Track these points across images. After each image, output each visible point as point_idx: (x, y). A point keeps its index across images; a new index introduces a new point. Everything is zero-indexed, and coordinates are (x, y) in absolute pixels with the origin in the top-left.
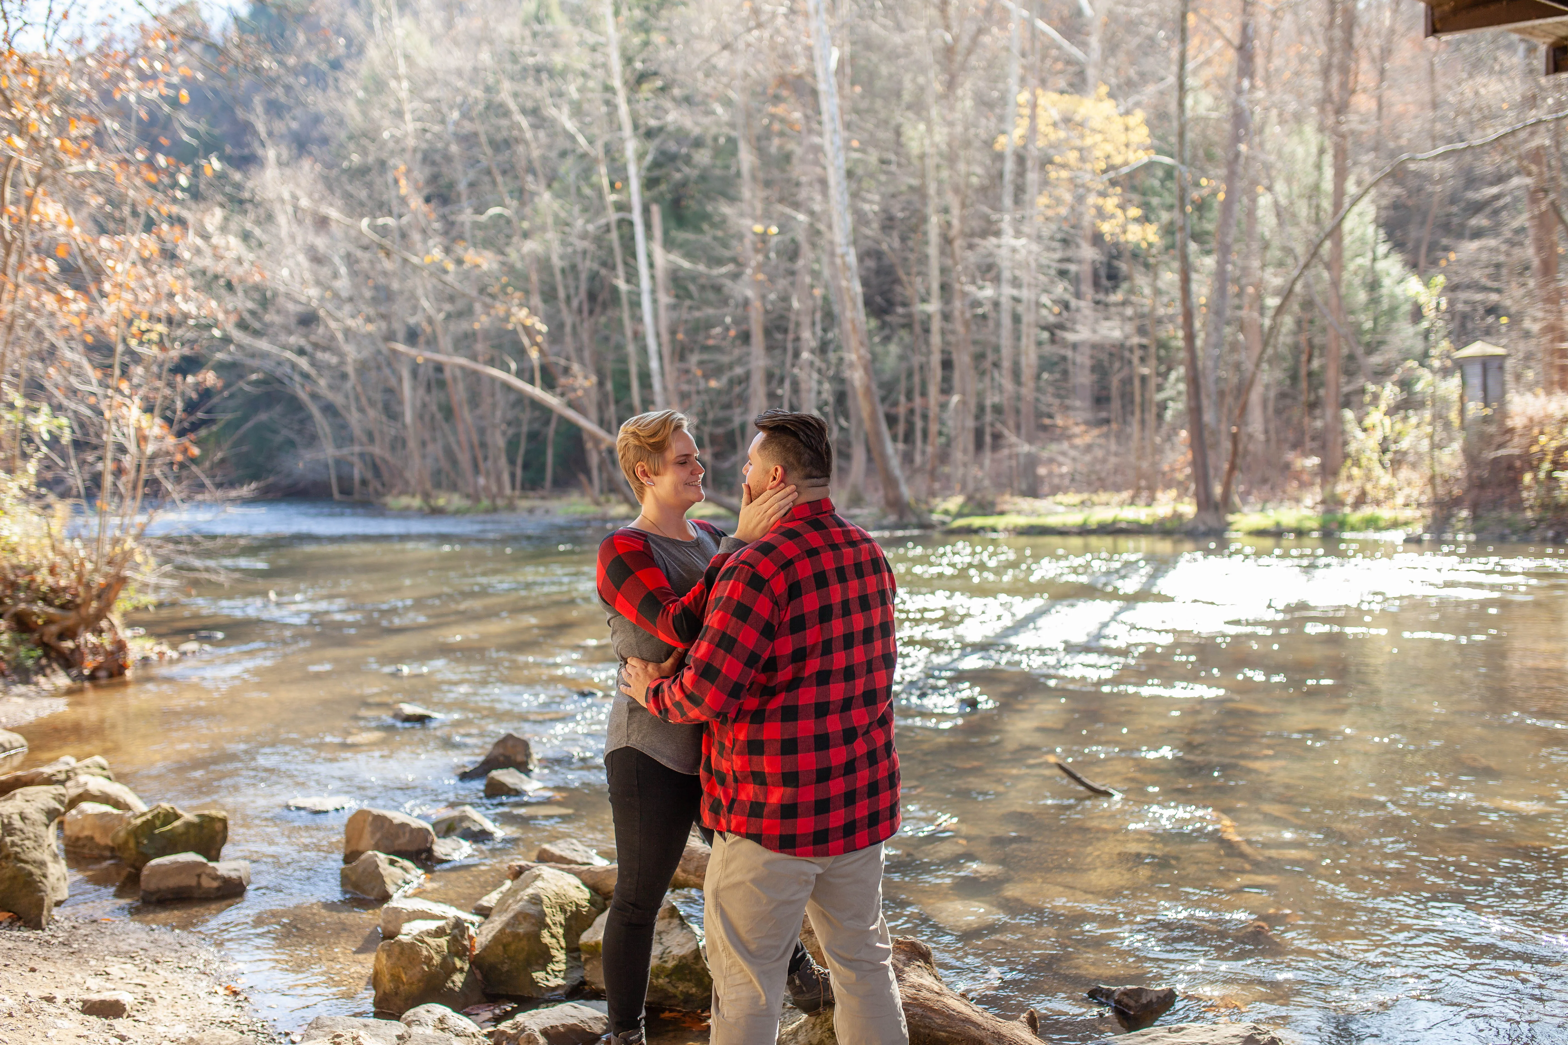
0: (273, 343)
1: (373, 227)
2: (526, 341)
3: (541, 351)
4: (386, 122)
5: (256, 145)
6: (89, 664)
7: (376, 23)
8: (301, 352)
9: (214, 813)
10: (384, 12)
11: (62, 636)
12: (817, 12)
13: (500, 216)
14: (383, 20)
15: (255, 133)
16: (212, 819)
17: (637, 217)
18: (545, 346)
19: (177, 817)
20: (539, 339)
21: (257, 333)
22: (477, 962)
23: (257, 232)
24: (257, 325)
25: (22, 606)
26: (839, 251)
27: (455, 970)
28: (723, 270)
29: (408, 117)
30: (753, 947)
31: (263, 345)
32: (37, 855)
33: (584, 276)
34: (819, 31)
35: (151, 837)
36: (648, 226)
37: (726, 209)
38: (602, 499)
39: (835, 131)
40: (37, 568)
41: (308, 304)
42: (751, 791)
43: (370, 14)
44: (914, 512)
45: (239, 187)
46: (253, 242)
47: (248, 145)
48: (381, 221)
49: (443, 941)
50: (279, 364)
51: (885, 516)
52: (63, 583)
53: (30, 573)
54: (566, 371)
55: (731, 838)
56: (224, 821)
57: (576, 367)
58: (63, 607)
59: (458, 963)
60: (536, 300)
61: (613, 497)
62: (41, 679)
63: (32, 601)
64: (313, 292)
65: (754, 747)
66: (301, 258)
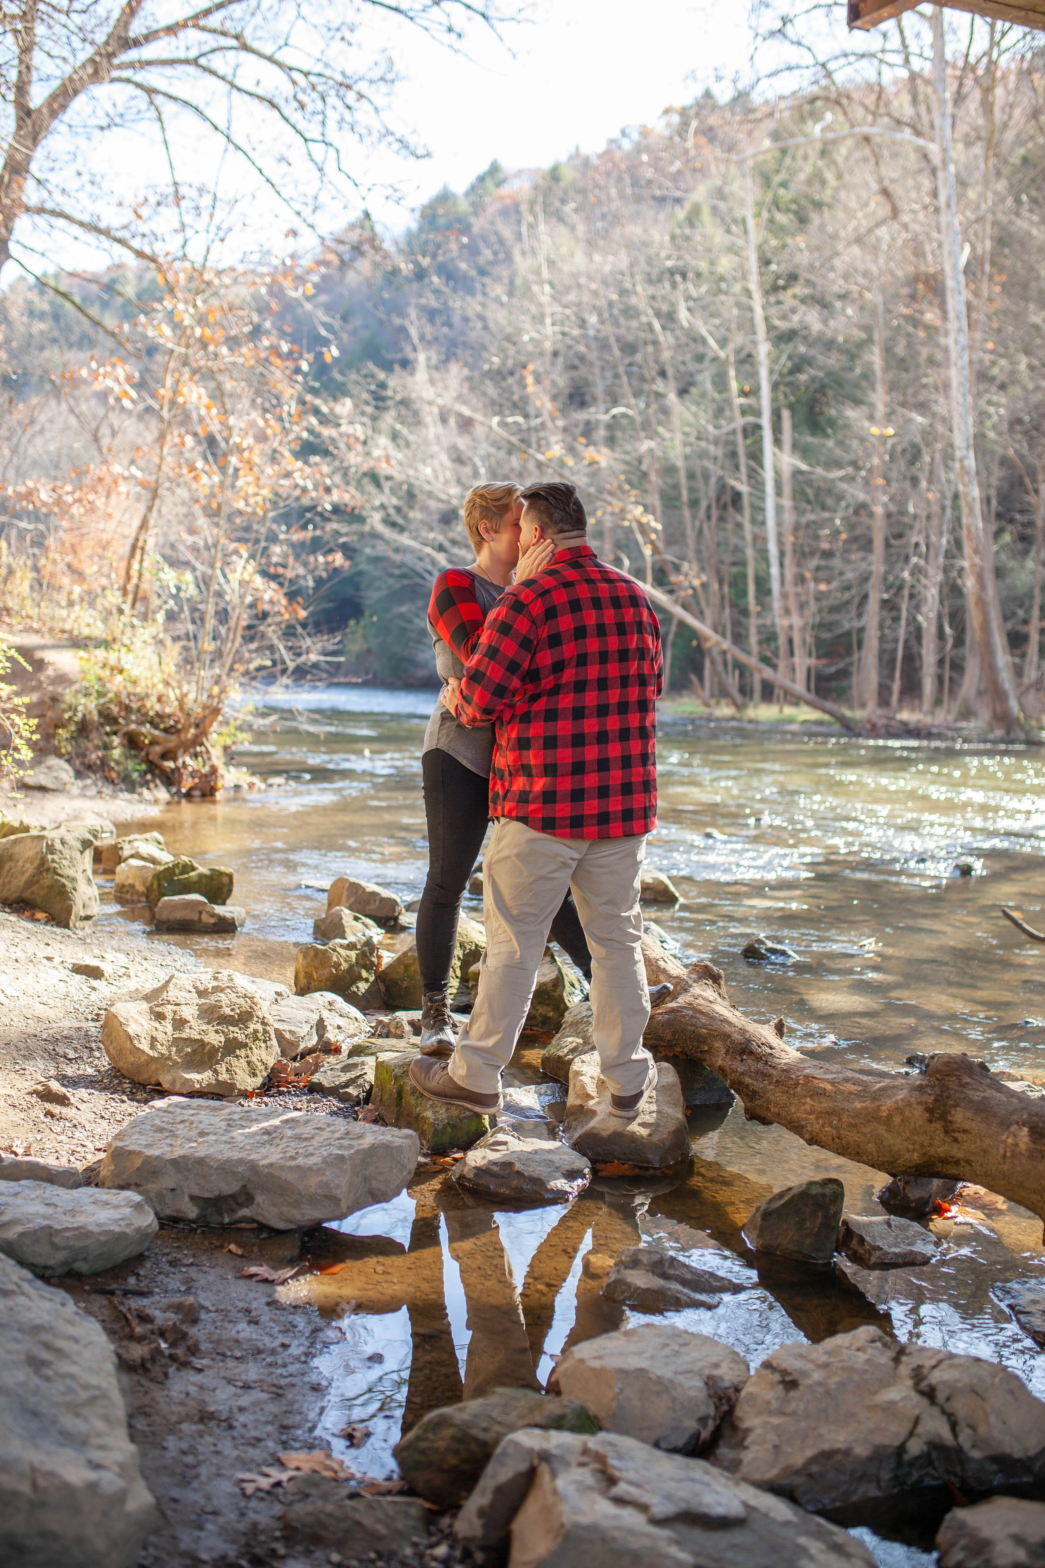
0: (415, 538)
1: (503, 424)
2: (640, 538)
3: (656, 551)
4: (527, 326)
5: (408, 349)
6: (187, 783)
7: (524, 229)
8: (441, 548)
9: (223, 869)
10: (531, 219)
11: (165, 756)
12: (948, 206)
13: (624, 415)
14: (531, 227)
15: (408, 337)
16: (221, 874)
17: (766, 421)
18: (660, 545)
19: (194, 869)
20: (653, 536)
21: (402, 530)
22: (381, 977)
23: (405, 431)
24: (400, 521)
25: (133, 726)
26: (958, 454)
27: (360, 978)
28: (840, 473)
29: (548, 321)
30: (515, 912)
31: (405, 540)
32: (71, 872)
33: (713, 481)
34: (949, 225)
35: (171, 881)
36: (777, 429)
37: (851, 413)
38: (713, 702)
39: (960, 330)
40: (148, 696)
41: (448, 502)
42: (521, 783)
43: (519, 222)
44: (1022, 728)
45: (383, 386)
46: (401, 442)
47: (401, 350)
48: (510, 420)
49: (353, 954)
50: (420, 559)
51: (992, 730)
52: (168, 710)
53: (141, 699)
54: (677, 568)
55: (503, 820)
56: (230, 876)
57: (685, 566)
58: (166, 730)
59: (364, 974)
60: (655, 500)
61: (723, 702)
62: (145, 791)
63: (142, 723)
64: (454, 490)
65: (523, 744)
66: (444, 458)
